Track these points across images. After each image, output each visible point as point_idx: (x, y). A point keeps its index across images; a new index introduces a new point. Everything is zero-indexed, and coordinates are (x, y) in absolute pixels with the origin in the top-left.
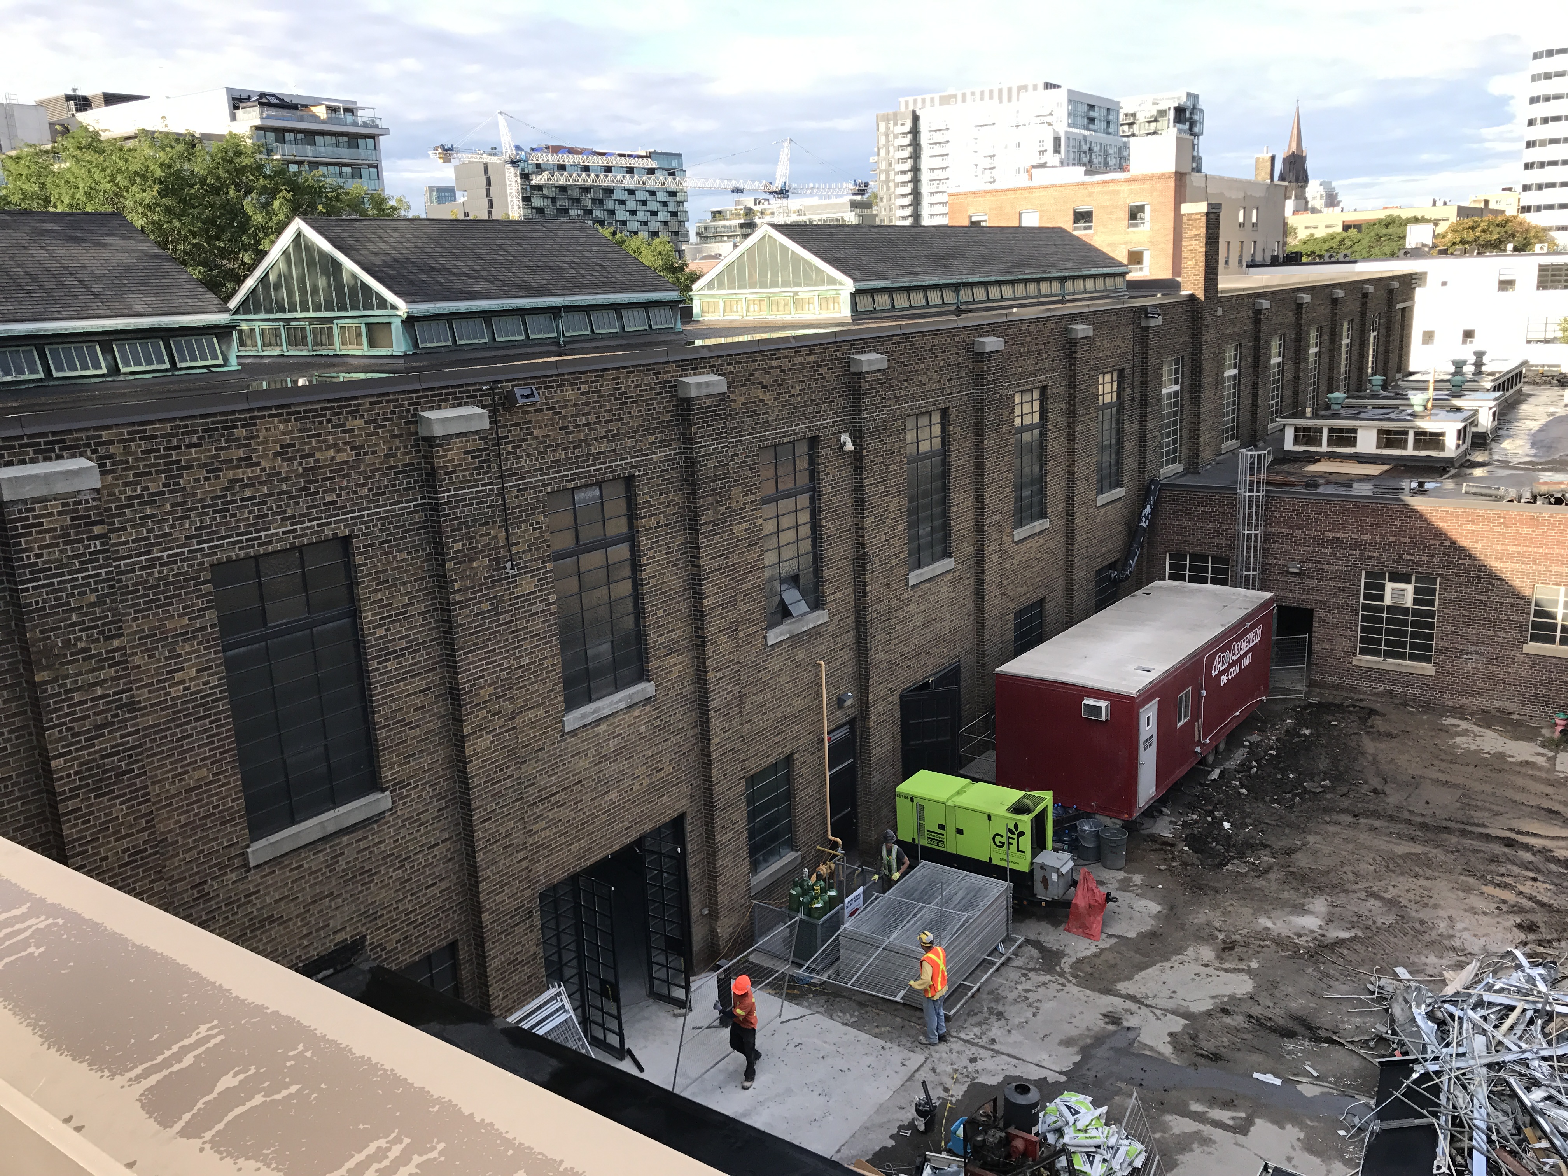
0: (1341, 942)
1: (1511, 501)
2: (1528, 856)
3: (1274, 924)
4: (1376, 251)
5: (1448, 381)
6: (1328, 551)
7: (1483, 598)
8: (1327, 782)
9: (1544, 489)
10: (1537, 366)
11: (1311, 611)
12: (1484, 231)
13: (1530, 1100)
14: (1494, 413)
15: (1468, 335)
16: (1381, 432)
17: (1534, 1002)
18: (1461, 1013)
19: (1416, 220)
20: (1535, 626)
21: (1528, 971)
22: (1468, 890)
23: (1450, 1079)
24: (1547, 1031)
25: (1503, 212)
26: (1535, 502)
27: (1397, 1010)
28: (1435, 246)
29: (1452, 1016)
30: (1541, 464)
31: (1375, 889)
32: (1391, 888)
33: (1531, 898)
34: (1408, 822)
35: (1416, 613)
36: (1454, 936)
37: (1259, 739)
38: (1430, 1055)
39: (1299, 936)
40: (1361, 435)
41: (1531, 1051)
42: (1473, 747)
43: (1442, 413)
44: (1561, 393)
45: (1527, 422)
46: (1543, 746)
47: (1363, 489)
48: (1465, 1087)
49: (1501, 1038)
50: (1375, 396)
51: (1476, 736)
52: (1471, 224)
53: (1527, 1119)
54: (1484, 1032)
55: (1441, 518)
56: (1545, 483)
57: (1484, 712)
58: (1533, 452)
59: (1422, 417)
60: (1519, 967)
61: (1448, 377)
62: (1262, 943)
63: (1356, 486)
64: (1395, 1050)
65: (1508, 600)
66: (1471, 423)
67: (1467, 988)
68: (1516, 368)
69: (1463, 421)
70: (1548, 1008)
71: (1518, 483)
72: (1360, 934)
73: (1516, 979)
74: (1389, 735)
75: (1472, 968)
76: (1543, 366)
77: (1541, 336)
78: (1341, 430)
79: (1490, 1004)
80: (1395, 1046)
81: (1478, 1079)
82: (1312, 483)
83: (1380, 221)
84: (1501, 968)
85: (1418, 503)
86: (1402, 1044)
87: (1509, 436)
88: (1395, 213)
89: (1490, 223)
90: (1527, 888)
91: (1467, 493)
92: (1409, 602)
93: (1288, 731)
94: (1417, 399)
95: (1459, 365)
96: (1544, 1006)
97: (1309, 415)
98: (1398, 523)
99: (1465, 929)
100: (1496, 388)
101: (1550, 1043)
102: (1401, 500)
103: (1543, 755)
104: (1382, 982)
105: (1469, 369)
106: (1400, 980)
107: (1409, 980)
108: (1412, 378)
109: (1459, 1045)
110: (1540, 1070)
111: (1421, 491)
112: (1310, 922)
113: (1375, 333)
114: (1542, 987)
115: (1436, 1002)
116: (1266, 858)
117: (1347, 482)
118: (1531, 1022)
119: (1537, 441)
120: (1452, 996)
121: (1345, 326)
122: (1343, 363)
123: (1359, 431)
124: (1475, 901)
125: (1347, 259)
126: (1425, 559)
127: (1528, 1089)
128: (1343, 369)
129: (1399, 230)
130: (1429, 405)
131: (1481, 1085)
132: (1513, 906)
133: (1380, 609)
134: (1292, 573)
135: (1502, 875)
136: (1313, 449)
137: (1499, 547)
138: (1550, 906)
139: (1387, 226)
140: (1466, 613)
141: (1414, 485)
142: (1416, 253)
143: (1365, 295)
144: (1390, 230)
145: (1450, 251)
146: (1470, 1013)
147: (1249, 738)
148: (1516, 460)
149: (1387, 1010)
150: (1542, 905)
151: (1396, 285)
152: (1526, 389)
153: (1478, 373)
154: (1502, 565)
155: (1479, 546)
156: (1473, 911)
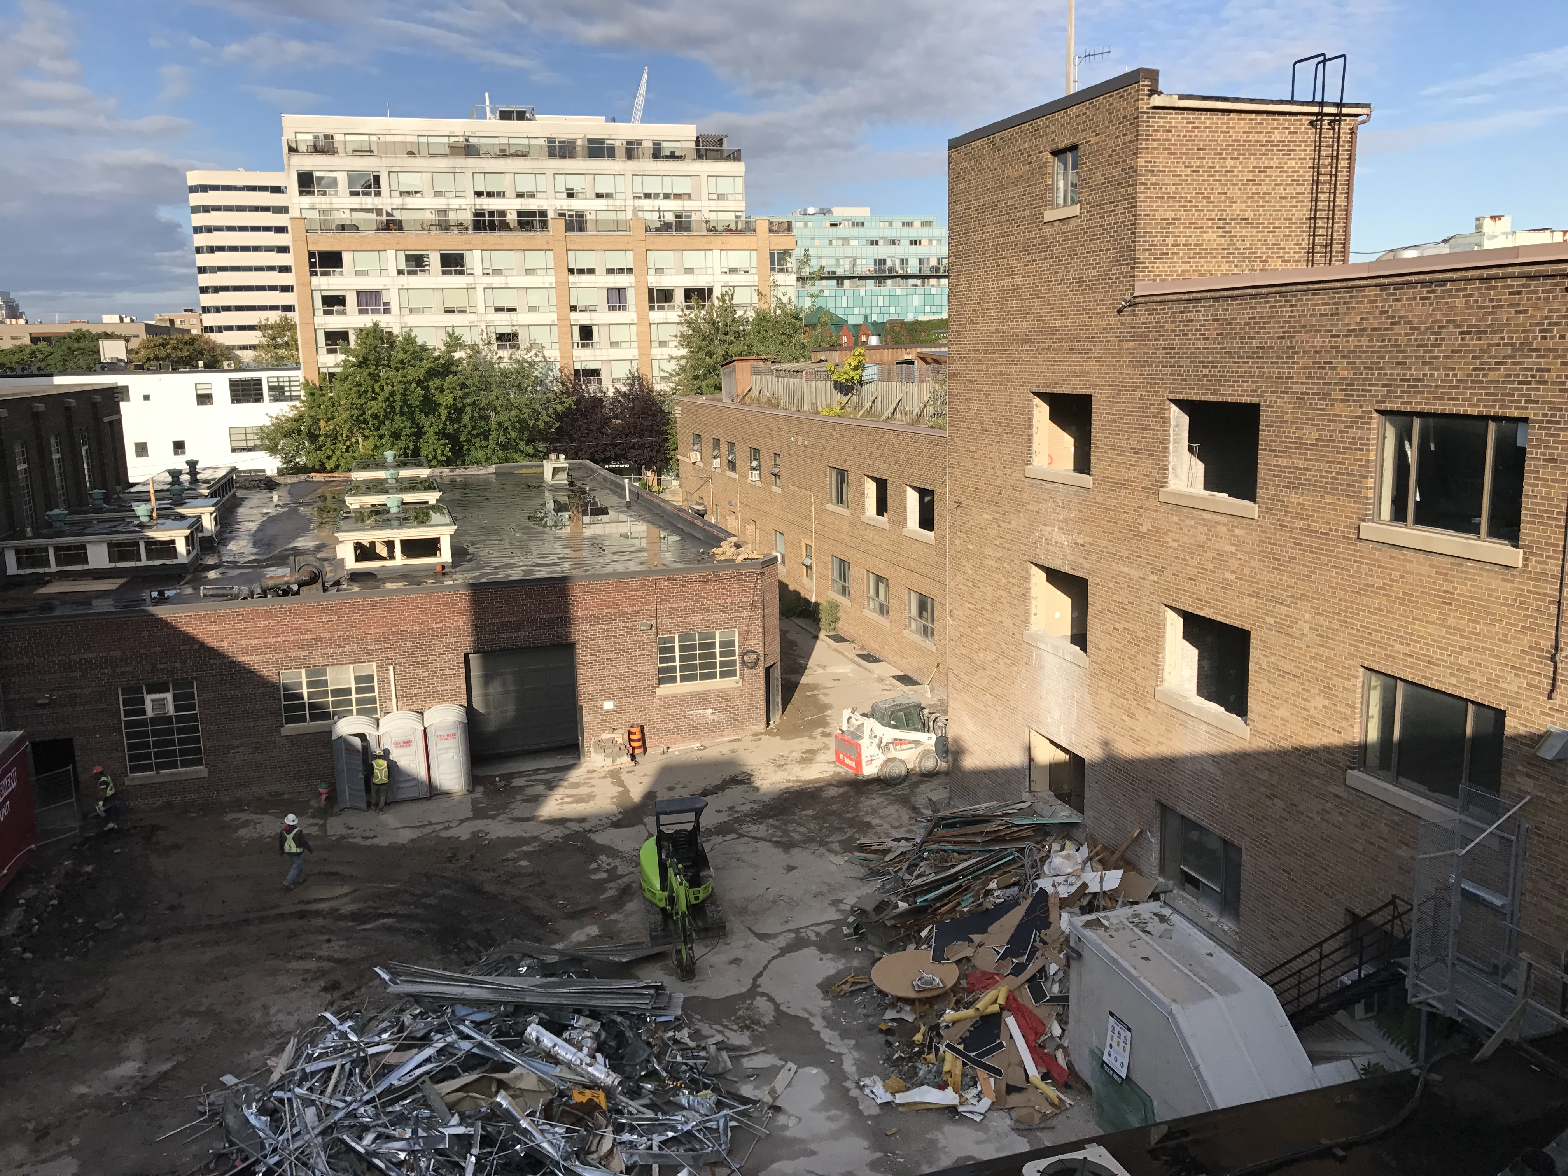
0: (164, 1076)
1: (246, 598)
2: (320, 922)
3: (90, 1087)
4: (71, 364)
5: (167, 490)
6: (78, 674)
7: (238, 692)
8: (120, 915)
9: (271, 583)
10: (245, 472)
11: (70, 740)
12: (174, 348)
13: (363, 1147)
14: (215, 518)
15: (179, 446)
16: (111, 545)
17: (350, 1054)
18: (289, 1095)
19: (107, 336)
20: (288, 708)
21: (339, 1028)
22: (274, 972)
23: (290, 1164)
24: (365, 1076)
25: (189, 331)
26: (266, 597)
27: (231, 1120)
28: (130, 361)
29: (281, 1101)
30: (264, 561)
31: (188, 1007)
32: (204, 1000)
33: (329, 959)
34: (209, 927)
35: (179, 719)
36: (270, 1022)
37: (35, 892)
38: (269, 1149)
39: (118, 1088)
40: (91, 550)
41: (355, 1101)
42: (256, 835)
43: (168, 522)
44: (270, 495)
45: (246, 524)
46: (313, 816)
47: (104, 606)
48: (305, 1164)
49: (327, 1101)
50: (100, 510)
51: (255, 824)
52: (161, 341)
53: (365, 1165)
54: (312, 1103)
55: (186, 623)
56: (272, 578)
57: (259, 799)
58: (255, 551)
59: (150, 527)
60: (332, 1027)
61: (167, 487)
62: (80, 1114)
63: (95, 603)
64: (235, 1161)
65: (260, 690)
66: (197, 529)
67: (291, 1068)
68: (227, 475)
69: (188, 528)
70: (362, 1054)
71: (247, 580)
72: (182, 1058)
73: (331, 1040)
74: (176, 847)
75: (290, 1048)
76: (250, 471)
77: (243, 444)
78: (68, 548)
79: (314, 1074)
80: (234, 1157)
81: (315, 1150)
82: (48, 604)
83: (70, 335)
84: (317, 1035)
85: (163, 612)
86: (241, 1151)
87: (233, 538)
88: (85, 327)
89: (178, 341)
90: (325, 951)
91: (205, 596)
92: (171, 710)
93: (67, 874)
94: (141, 510)
95: (175, 474)
96: (358, 1054)
97: (30, 535)
98: (145, 634)
99: (279, 1011)
100: (212, 495)
101: (369, 1087)
102: (144, 611)
103: (314, 825)
104: (212, 1098)
105: (185, 478)
106: (228, 1088)
107: (236, 1084)
108: (133, 490)
109: (293, 1125)
110: (366, 1115)
111: (162, 600)
112: (128, 1069)
113: (86, 447)
114: (354, 1038)
115: (265, 1095)
116: (67, 1019)
117: (86, 599)
118: (351, 1074)
119: (260, 539)
120: (279, 1081)
121: (53, 441)
122: (58, 478)
123: (88, 547)
124: (283, 981)
125: (42, 372)
126: (178, 665)
127: (360, 1138)
128: (59, 485)
129: (92, 345)
130: (154, 515)
131: (319, 1155)
132: (316, 972)
133: (143, 723)
134: (42, 705)
135: (302, 947)
136: (41, 570)
137: (243, 642)
138: (346, 960)
139: (78, 339)
140: (226, 710)
141: (155, 594)
142: (113, 367)
143: (68, 409)
144: (82, 345)
145: (146, 366)
146: (298, 1090)
147: (23, 894)
148: (242, 560)
149: (220, 1125)
150: (339, 961)
151: (98, 398)
152: (239, 494)
153: (194, 480)
154: (249, 658)
155: (225, 644)
156: (283, 991)
